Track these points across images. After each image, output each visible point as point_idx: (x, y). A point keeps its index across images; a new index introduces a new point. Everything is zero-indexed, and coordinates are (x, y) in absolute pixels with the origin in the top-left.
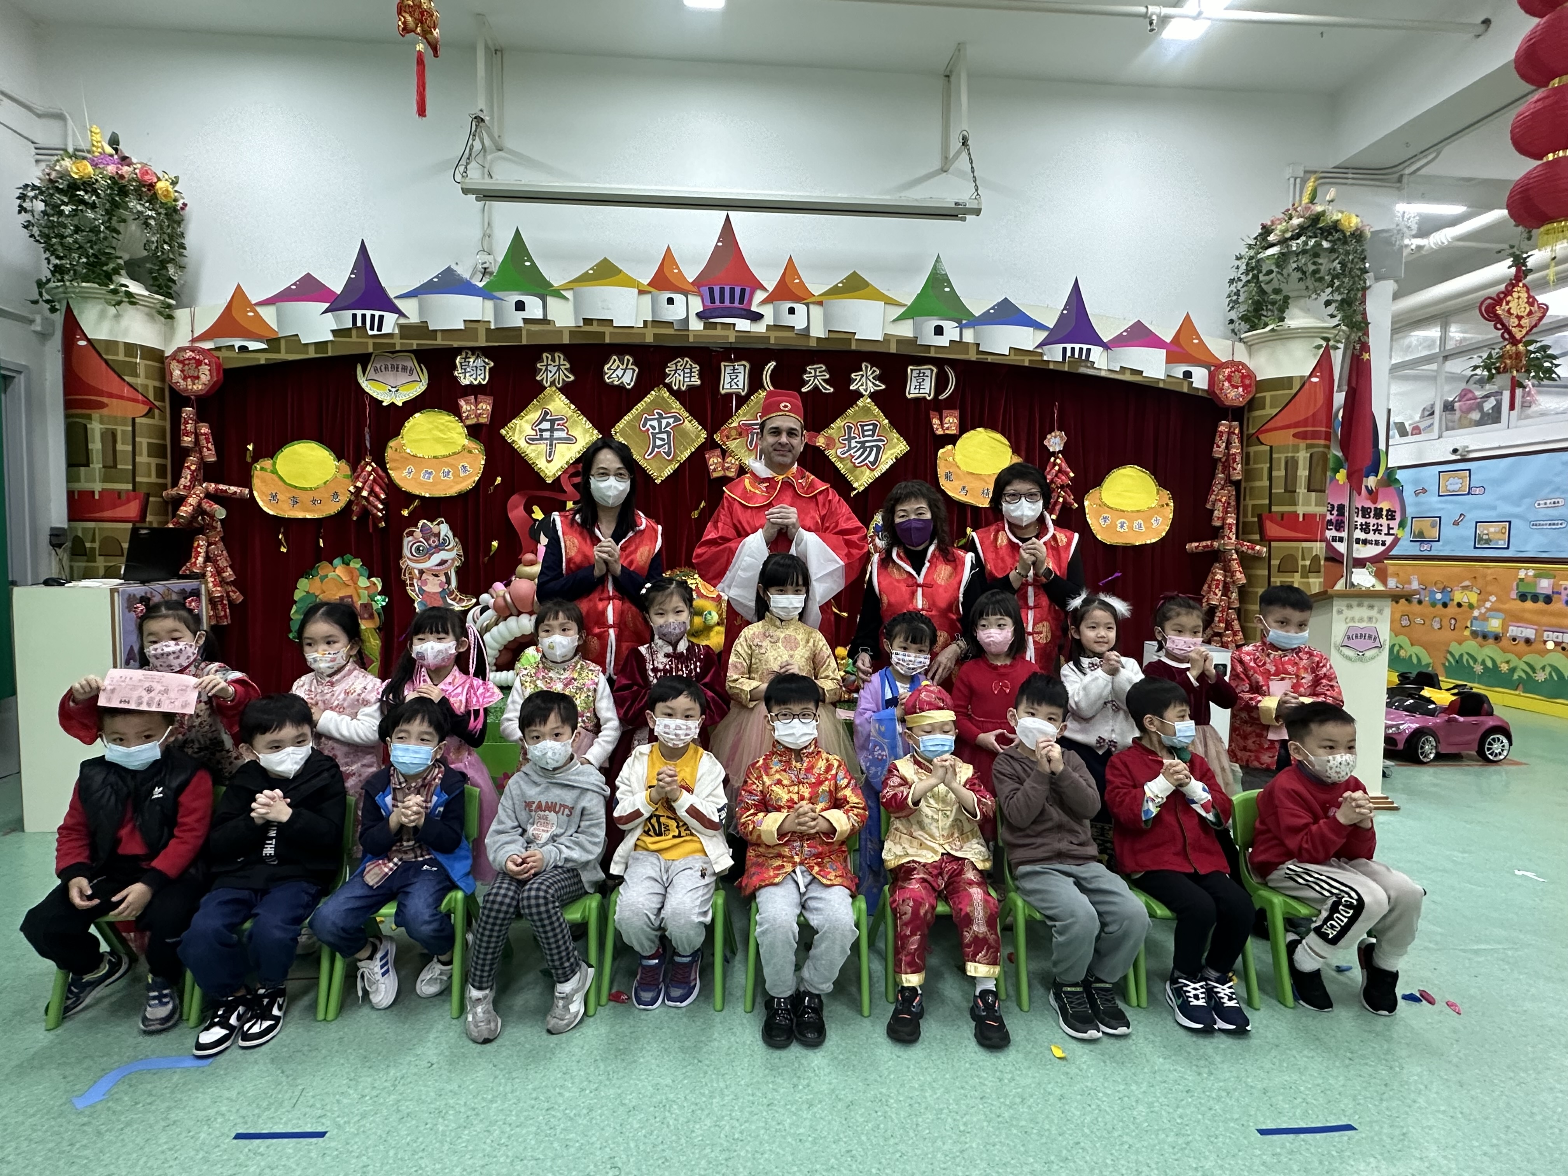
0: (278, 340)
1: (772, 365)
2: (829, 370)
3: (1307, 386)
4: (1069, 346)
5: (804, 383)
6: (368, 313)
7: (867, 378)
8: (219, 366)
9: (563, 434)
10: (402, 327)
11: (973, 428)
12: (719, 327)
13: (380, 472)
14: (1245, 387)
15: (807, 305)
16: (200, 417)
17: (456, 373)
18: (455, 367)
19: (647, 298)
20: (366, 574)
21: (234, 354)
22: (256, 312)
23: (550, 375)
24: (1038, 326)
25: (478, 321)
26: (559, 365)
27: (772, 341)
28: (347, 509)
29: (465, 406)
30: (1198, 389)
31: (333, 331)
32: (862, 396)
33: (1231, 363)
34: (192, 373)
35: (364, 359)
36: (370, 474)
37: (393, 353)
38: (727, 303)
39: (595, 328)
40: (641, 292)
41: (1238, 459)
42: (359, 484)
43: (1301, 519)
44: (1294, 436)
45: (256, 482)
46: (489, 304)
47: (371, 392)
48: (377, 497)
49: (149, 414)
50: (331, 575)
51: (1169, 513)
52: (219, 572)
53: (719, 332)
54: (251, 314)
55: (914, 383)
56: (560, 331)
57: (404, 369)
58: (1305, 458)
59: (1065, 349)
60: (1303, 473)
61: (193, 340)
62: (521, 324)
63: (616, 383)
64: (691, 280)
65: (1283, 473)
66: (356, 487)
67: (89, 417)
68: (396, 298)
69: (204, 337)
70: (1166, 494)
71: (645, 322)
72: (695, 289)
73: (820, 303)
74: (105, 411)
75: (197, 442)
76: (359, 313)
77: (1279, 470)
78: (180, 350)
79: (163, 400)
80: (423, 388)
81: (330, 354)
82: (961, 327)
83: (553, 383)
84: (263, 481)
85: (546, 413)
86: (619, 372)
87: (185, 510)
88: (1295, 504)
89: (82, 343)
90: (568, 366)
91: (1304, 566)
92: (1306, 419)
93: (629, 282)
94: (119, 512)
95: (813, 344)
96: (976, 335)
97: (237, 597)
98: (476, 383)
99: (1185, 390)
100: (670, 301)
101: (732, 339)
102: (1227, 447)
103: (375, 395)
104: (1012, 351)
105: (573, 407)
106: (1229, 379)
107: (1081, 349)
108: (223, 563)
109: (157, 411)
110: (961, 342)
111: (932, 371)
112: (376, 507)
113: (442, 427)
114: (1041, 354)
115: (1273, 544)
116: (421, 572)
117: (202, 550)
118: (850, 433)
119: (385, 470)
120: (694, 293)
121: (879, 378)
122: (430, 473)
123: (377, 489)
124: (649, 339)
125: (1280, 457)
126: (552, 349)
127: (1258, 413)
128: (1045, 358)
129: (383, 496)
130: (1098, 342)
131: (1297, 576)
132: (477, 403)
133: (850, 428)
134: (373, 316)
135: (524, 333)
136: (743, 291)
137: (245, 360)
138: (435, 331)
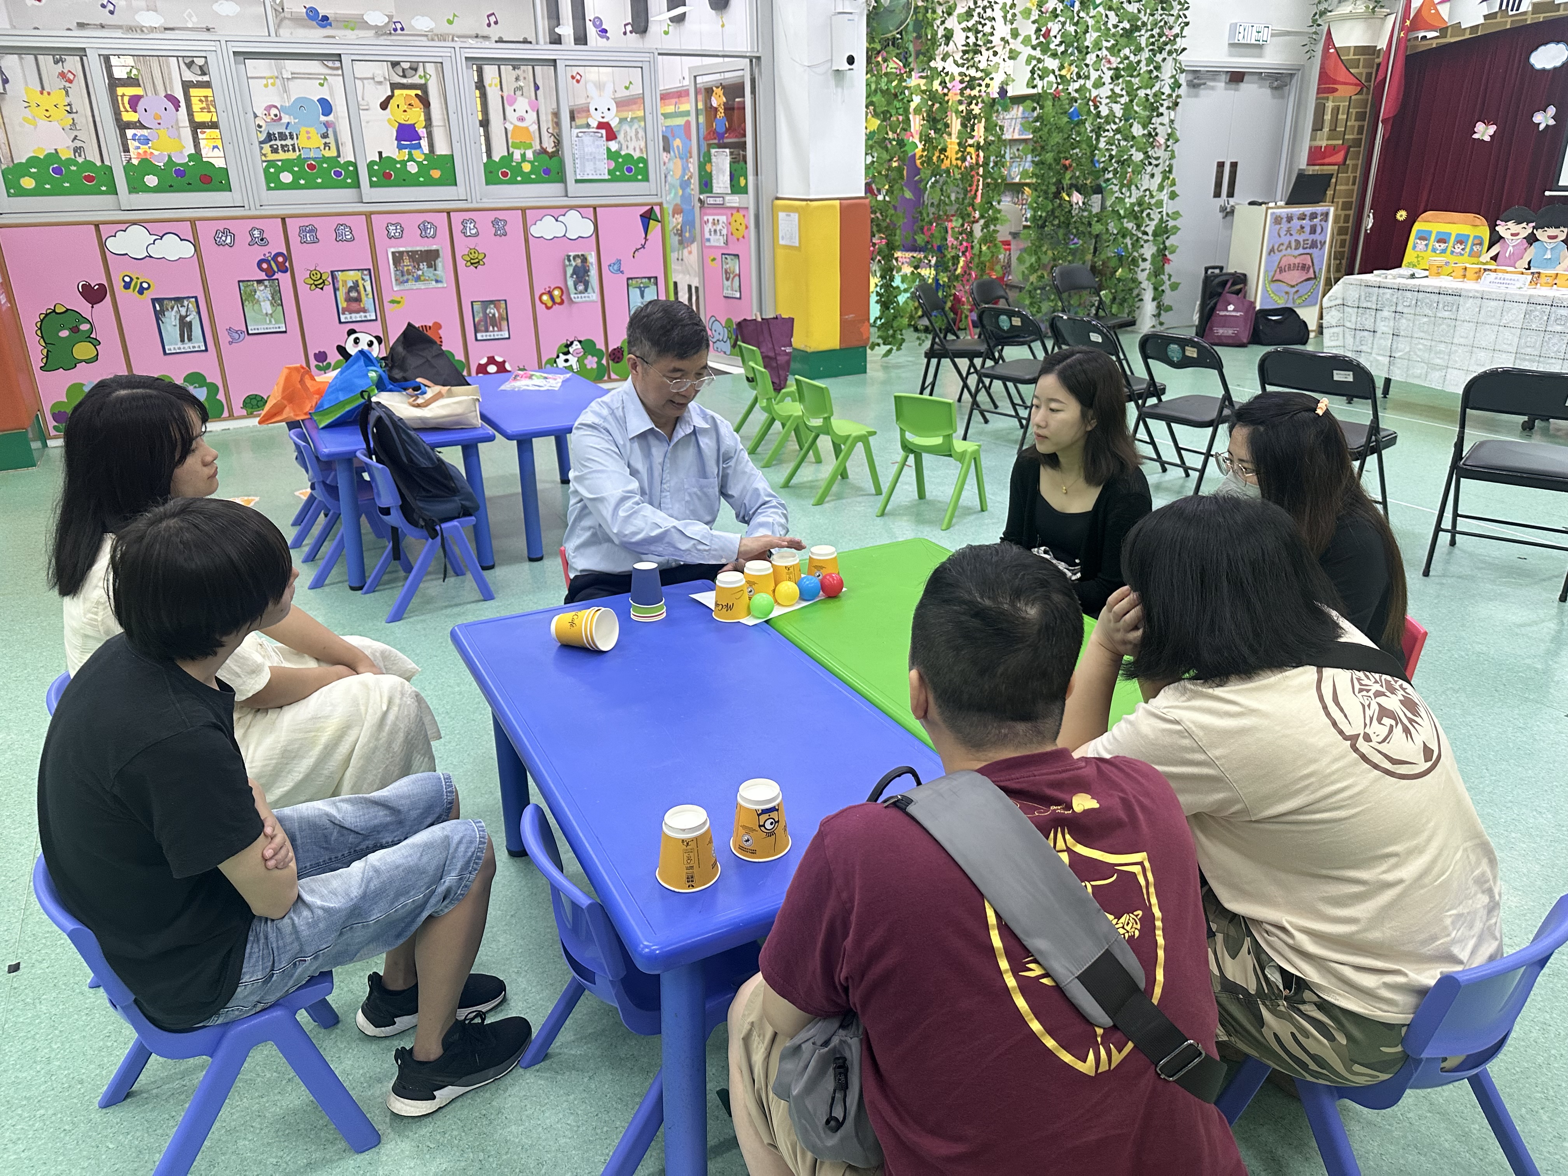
0: (1447, 28)
21: (1417, 43)
22: (1436, 10)
31: (1484, 16)
49: (1360, 92)
54: (1432, 11)
74: (1337, 94)
79: (1370, 81)
81: (1479, 34)
89: (1332, 51)
94: (1331, 160)
109: (1365, 89)
137: (1423, 46)
138: (1559, 4)
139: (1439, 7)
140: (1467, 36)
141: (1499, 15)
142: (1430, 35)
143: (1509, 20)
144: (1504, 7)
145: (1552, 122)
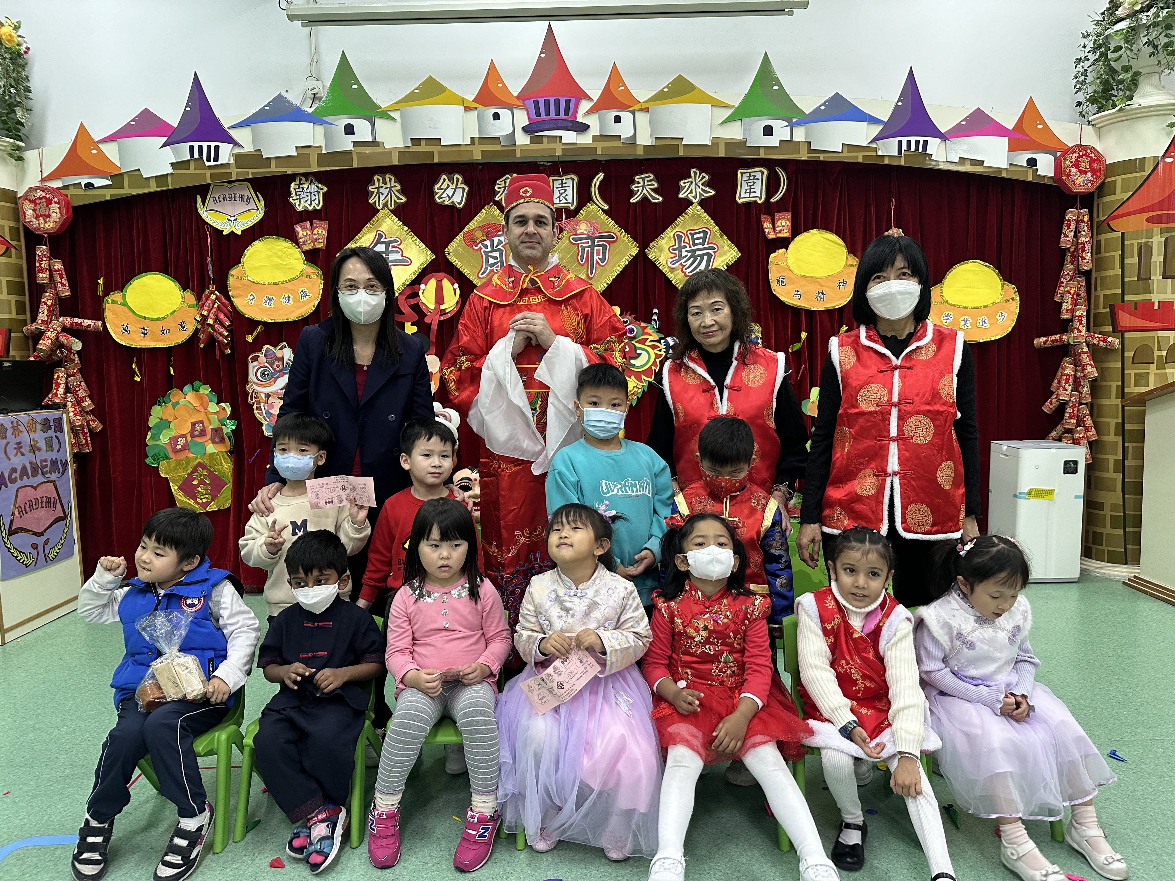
0: (121, 175)
1: (601, 176)
2: (657, 179)
3: (1160, 167)
4: (904, 140)
5: (632, 194)
6: (205, 144)
7: (696, 185)
8: (68, 203)
9: (398, 256)
10: (237, 157)
11: (806, 230)
12: (545, 140)
13: (224, 300)
14: (1094, 172)
15: (633, 113)
16: (54, 254)
17: (291, 200)
18: (289, 194)
19: (473, 115)
20: (215, 399)
21: (81, 192)
22: (99, 149)
23: (382, 197)
24: (872, 120)
25: (310, 147)
26: (391, 187)
27: (599, 152)
28: (194, 337)
29: (301, 231)
30: (1043, 177)
31: (172, 164)
32: (691, 203)
33: (1079, 147)
34: (44, 212)
35: (203, 190)
36: (214, 303)
37: (230, 182)
38: (553, 115)
39: (423, 148)
40: (467, 109)
41: (1088, 247)
42: (205, 313)
43: (1156, 307)
44: (1148, 220)
45: (108, 315)
46: (320, 129)
47: (210, 223)
48: (222, 324)
49: (6, 253)
50: (182, 401)
51: (1015, 307)
52: (79, 402)
53: (546, 145)
54: (94, 152)
55: (745, 187)
56: (389, 153)
57: (242, 198)
58: (1160, 243)
59: (900, 143)
60: (1157, 258)
61: (43, 180)
62: (351, 147)
63: (446, 203)
64: (515, 94)
65: (1136, 260)
66: (202, 315)
68: (229, 128)
69: (52, 176)
70: (1011, 289)
71: (472, 139)
72: (519, 103)
73: (646, 110)
75: (51, 278)
76: (196, 145)
77: (1132, 257)
78: (31, 190)
79: (19, 241)
80: (261, 216)
81: (170, 187)
82: (791, 126)
83: (385, 205)
84: (114, 313)
85: (381, 236)
86: (450, 192)
87: (44, 344)
88: (1148, 291)
90: (399, 187)
91: (1160, 357)
92: (1161, 202)
93: (455, 100)
95: (640, 153)
96: (807, 134)
97: (97, 426)
98: (310, 208)
99: (1030, 178)
100: (496, 117)
101: (559, 153)
102: (1075, 236)
103: (214, 225)
104: (845, 149)
105: (406, 228)
106: (1076, 164)
107: (918, 142)
108: (82, 394)
109: (13, 250)
110: (791, 141)
111: (763, 173)
112: (221, 334)
113: (280, 254)
114: (876, 150)
115: (1127, 335)
116: (268, 396)
117: (62, 382)
118: (680, 242)
119: (228, 298)
120: (519, 107)
121: (708, 184)
122: (272, 299)
123: (222, 317)
124: (477, 157)
125: (1133, 243)
126: (383, 170)
127: (1107, 199)
128: (880, 153)
129: (227, 323)
130: (935, 133)
131: (1153, 367)
132: (312, 228)
133: (680, 237)
134: (209, 147)
135: (355, 157)
136: (568, 102)
137: (93, 197)
138: (269, 159)
139: (103, 147)
140: (153, 188)
141: (192, 164)
142: (98, 182)
143: (208, 173)
144: (196, 155)
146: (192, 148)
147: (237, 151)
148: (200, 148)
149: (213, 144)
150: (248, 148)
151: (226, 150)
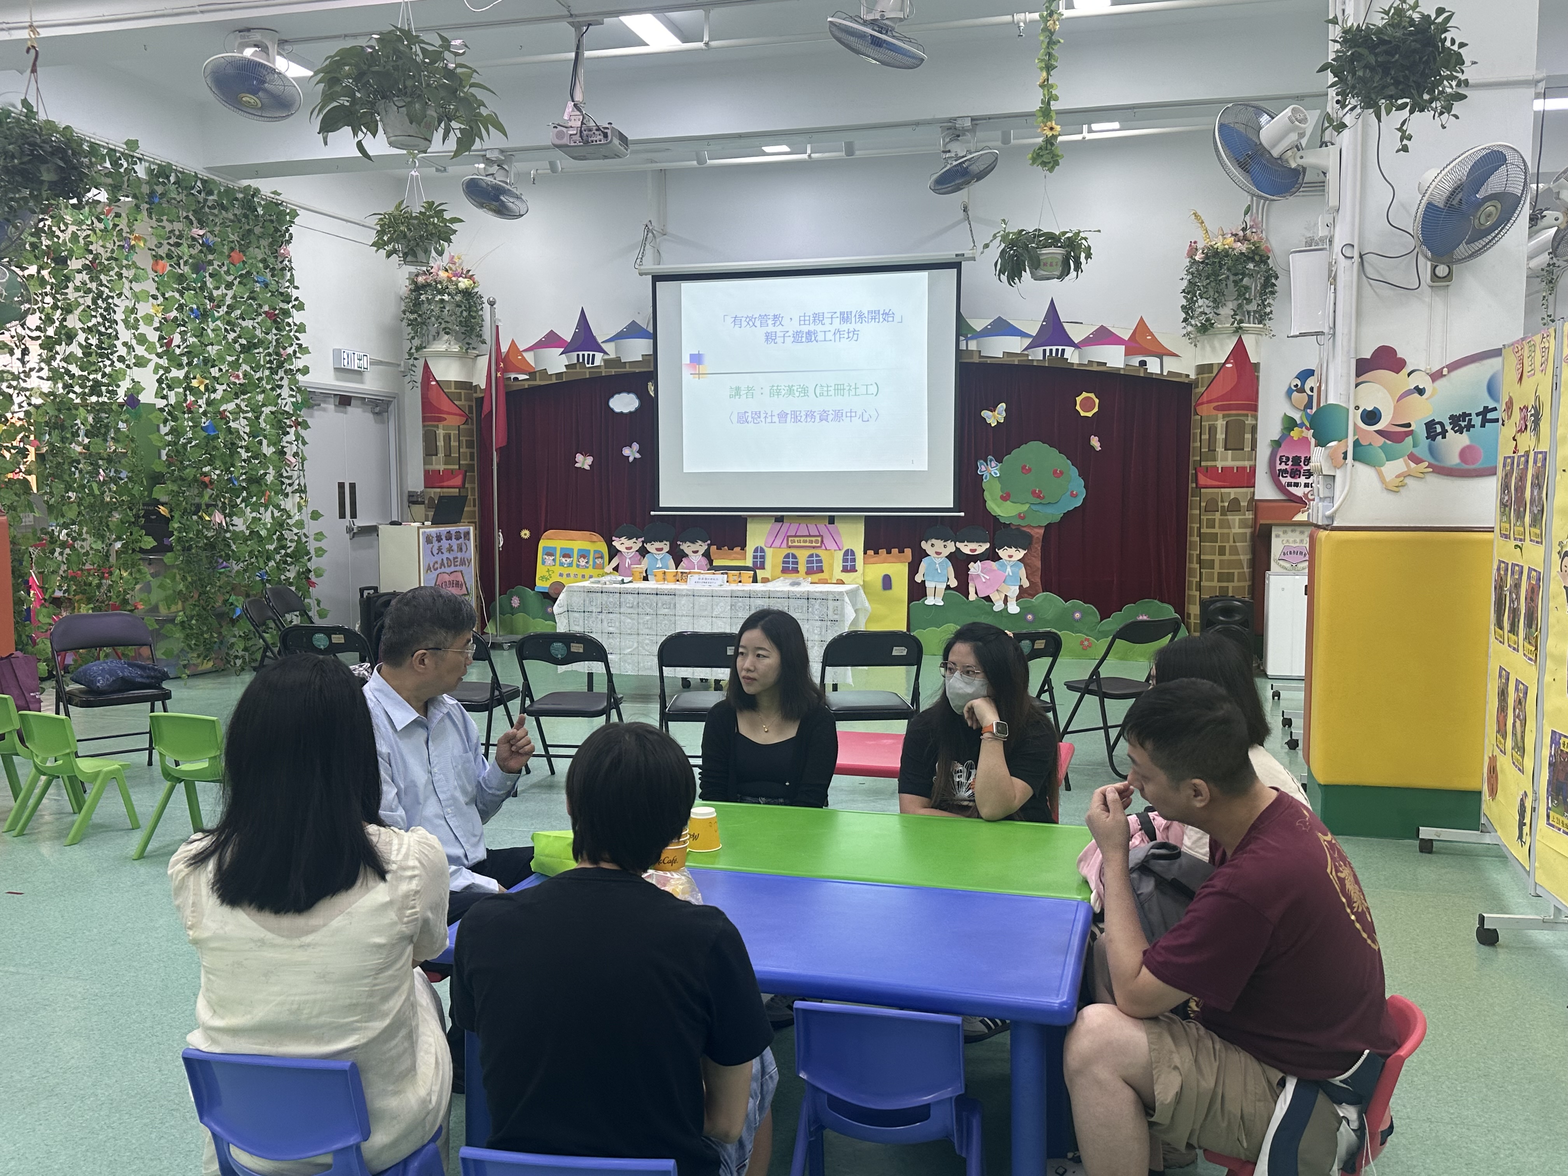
3: (1223, 371)
4: (1048, 348)
6: (586, 353)
10: (605, 361)
24: (1025, 335)
25: (651, 355)
30: (1152, 374)
43: (1220, 471)
44: (1216, 408)
49: (465, 423)
58: (1222, 425)
59: (1045, 351)
60: (1221, 436)
65: (1207, 437)
67: (437, 427)
68: (602, 342)
74: (445, 423)
76: (581, 353)
77: (1206, 434)
79: (472, 413)
81: (564, 380)
82: (967, 339)
88: (1215, 459)
89: (433, 383)
91: (1222, 507)
92: (1222, 396)
94: (450, 483)
96: (977, 345)
99: (1142, 375)
104: (1006, 355)
107: (1057, 350)
109: (469, 420)
110: (968, 349)
114: (1028, 355)
115: (1203, 490)
125: (1207, 424)
127: (1196, 390)
128: (1030, 358)
130: (1071, 343)
131: (1218, 514)
137: (516, 386)
138: (625, 363)
139: (525, 354)
140: (554, 381)
141: (578, 366)
142: (522, 377)
143: (587, 371)
144: (581, 360)
145: (638, 456)
146: (578, 355)
147: (606, 357)
148: (583, 355)
149: (591, 353)
150: (612, 356)
151: (599, 356)
